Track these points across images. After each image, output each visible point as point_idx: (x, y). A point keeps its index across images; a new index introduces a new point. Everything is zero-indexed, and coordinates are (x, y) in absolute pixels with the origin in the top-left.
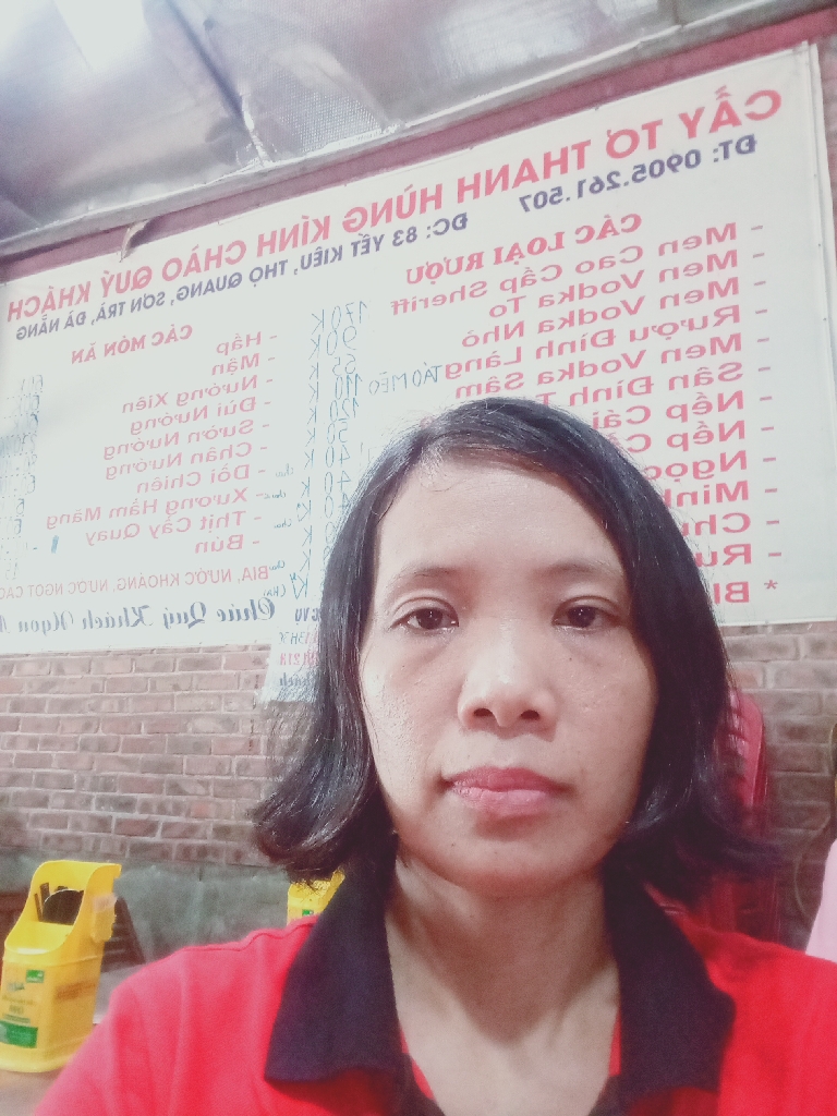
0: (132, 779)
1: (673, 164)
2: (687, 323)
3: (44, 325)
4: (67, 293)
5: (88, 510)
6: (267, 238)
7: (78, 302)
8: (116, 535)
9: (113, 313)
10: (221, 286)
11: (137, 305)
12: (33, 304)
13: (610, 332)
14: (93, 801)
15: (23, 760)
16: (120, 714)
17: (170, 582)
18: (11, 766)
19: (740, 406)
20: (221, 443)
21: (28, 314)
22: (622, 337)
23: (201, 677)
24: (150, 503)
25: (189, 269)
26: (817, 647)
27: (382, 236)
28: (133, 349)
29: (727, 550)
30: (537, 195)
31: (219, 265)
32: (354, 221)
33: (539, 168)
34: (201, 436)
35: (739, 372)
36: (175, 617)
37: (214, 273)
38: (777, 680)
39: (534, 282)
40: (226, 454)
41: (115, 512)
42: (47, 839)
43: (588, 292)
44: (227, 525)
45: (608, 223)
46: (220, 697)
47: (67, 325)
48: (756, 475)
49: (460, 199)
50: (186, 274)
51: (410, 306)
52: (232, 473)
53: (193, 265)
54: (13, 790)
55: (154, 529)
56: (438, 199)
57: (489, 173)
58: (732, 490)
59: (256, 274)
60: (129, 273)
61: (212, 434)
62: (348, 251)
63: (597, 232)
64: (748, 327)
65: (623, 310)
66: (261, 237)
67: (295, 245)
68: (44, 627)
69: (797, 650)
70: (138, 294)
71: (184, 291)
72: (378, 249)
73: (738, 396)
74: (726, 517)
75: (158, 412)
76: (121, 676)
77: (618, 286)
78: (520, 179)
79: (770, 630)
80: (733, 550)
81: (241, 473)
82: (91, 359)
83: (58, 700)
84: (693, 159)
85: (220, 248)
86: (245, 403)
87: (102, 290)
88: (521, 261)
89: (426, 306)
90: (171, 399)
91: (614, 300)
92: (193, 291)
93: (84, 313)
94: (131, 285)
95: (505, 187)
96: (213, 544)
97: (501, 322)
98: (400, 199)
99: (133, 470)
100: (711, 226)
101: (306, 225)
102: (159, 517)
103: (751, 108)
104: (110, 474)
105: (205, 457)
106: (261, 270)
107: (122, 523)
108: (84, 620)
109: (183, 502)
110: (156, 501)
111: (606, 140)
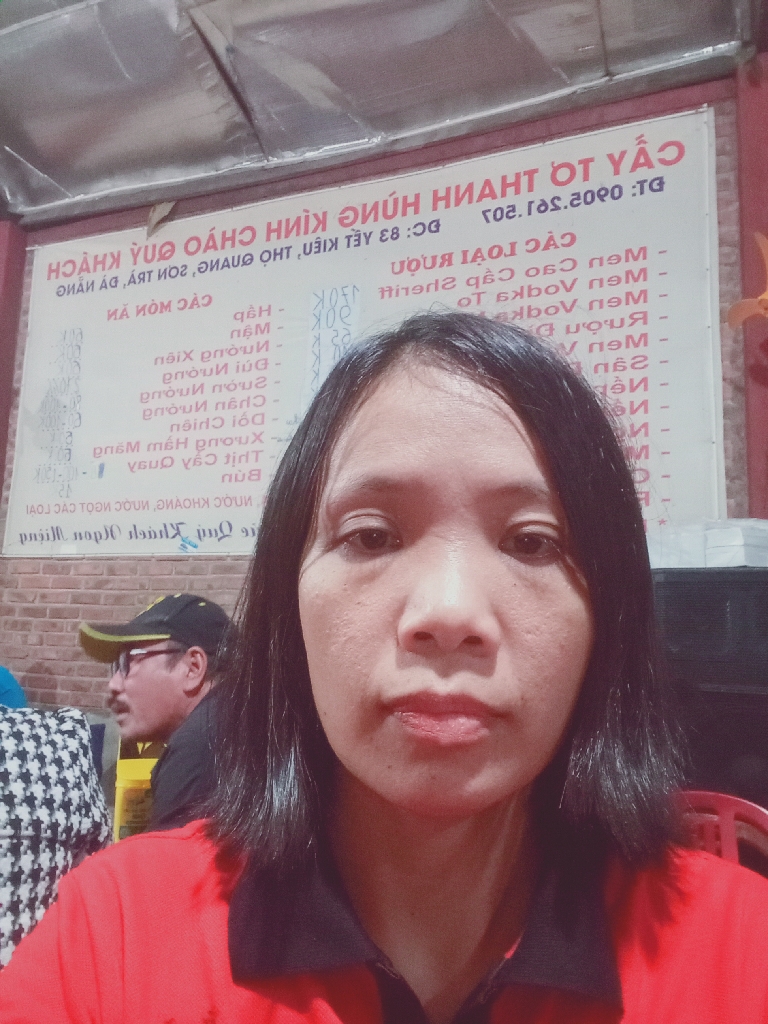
1: (601, 194)
2: (609, 323)
3: (81, 285)
4: (100, 259)
5: (129, 444)
6: (274, 226)
7: (110, 268)
8: (154, 464)
9: (142, 280)
10: (236, 263)
11: (163, 274)
12: (69, 268)
13: (551, 325)
17: (201, 504)
19: (646, 389)
20: (240, 395)
21: (65, 275)
22: (559, 330)
23: (230, 579)
24: (182, 440)
27: (370, 234)
28: (161, 312)
30: (496, 211)
31: (233, 245)
32: (347, 218)
33: (498, 190)
34: (223, 387)
35: (646, 363)
36: (207, 533)
37: (229, 253)
39: (493, 281)
40: (245, 404)
41: (152, 447)
43: (535, 292)
44: (247, 461)
45: (551, 238)
47: (101, 287)
48: (655, 441)
49: (435, 208)
50: (205, 251)
51: (394, 293)
52: (250, 420)
53: (211, 244)
55: (186, 461)
56: (416, 204)
57: (458, 188)
58: (637, 452)
59: (266, 256)
60: (154, 246)
61: (232, 387)
62: (342, 243)
63: (542, 246)
64: (653, 329)
65: (561, 308)
66: (269, 224)
67: (298, 234)
68: (97, 537)
70: (164, 265)
71: (204, 265)
72: (367, 243)
73: (644, 380)
75: (186, 366)
76: (163, 577)
77: (557, 289)
78: (482, 196)
81: (258, 419)
82: (125, 318)
83: (111, 595)
84: (616, 193)
85: (234, 231)
86: (260, 364)
87: (131, 259)
88: (484, 263)
89: (407, 294)
91: (554, 300)
92: (213, 266)
93: (116, 278)
94: (157, 256)
95: (470, 201)
96: (236, 475)
98: (385, 203)
99: (166, 413)
100: (628, 247)
101: (307, 217)
102: (190, 452)
103: (662, 155)
104: (147, 415)
105: (227, 406)
106: (270, 253)
107: (158, 455)
108: (131, 532)
109: (210, 441)
110: (187, 439)
111: (551, 169)
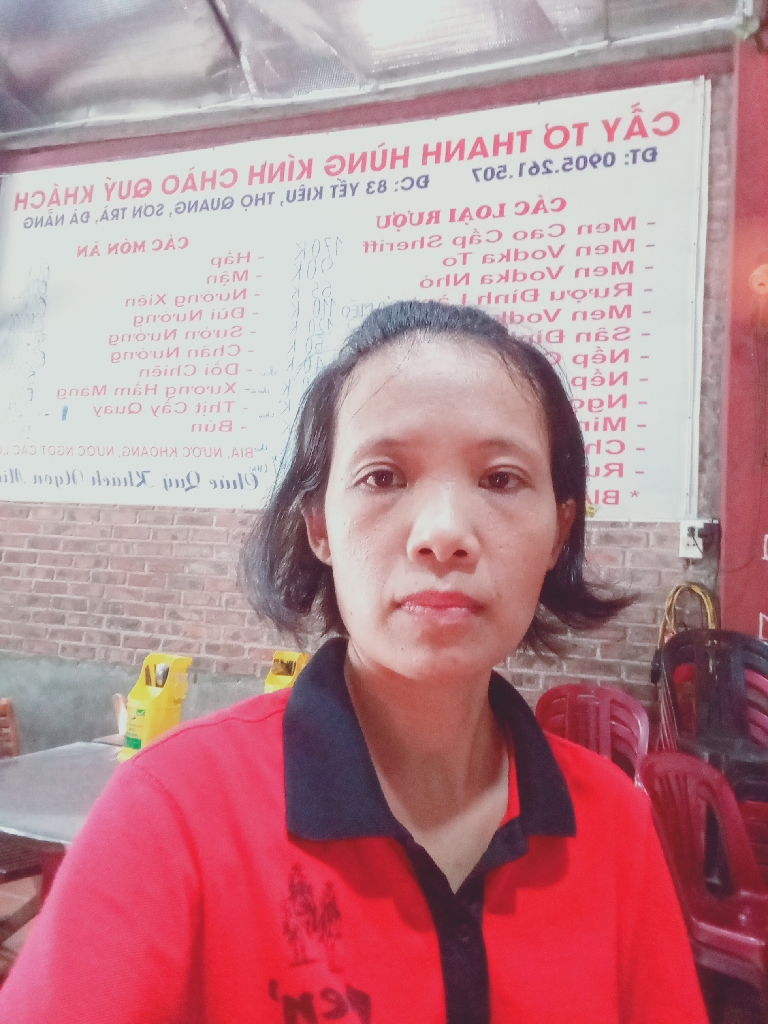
0: (136, 606)
1: (593, 161)
2: (594, 291)
3: (50, 218)
4: (71, 192)
5: (96, 387)
6: (257, 170)
7: (83, 201)
8: (120, 410)
9: (116, 217)
10: (215, 206)
11: (137, 212)
12: (39, 198)
13: (536, 291)
14: (104, 622)
15: (41, 587)
16: (125, 556)
17: (169, 454)
18: (31, 591)
19: (626, 360)
20: (214, 343)
21: (33, 206)
22: (544, 296)
23: (195, 531)
24: (151, 386)
25: (186, 188)
26: (661, 540)
27: (357, 185)
28: (135, 251)
29: (607, 467)
30: (487, 169)
31: (213, 187)
32: (334, 166)
33: (489, 146)
34: (196, 334)
35: (627, 334)
36: (174, 483)
37: (208, 194)
38: (632, 561)
39: (480, 241)
40: (219, 352)
41: (119, 391)
42: (64, 649)
43: (521, 256)
44: (218, 411)
45: (541, 202)
46: (211, 547)
47: (72, 221)
48: (632, 413)
49: (424, 162)
50: (183, 191)
51: (378, 248)
52: (223, 369)
53: (190, 184)
54: (33, 609)
55: (155, 408)
56: (405, 158)
57: (449, 144)
58: (614, 423)
59: (247, 201)
61: (206, 334)
62: (327, 192)
63: (532, 207)
64: (637, 301)
65: (547, 274)
66: (252, 168)
67: (282, 179)
68: (58, 482)
69: (648, 541)
70: (139, 202)
71: (181, 206)
72: (353, 194)
73: (626, 352)
74: (609, 442)
75: (160, 310)
76: (125, 525)
77: (544, 254)
78: (473, 153)
79: (631, 525)
80: (611, 467)
81: (232, 369)
82: (95, 255)
83: (72, 541)
84: (609, 160)
85: (215, 173)
86: (236, 312)
87: (105, 194)
88: (471, 222)
89: (392, 249)
90: (170, 300)
91: (540, 265)
92: (192, 207)
93: (88, 213)
94: (132, 192)
95: (461, 157)
96: (207, 426)
97: (451, 270)
98: (374, 154)
99: (135, 356)
100: (618, 217)
101: (292, 164)
102: (160, 399)
103: (657, 125)
104: (114, 359)
105: (200, 353)
106: (251, 197)
107: (125, 400)
108: (93, 479)
109: (181, 389)
110: (156, 386)
111: (544, 132)
